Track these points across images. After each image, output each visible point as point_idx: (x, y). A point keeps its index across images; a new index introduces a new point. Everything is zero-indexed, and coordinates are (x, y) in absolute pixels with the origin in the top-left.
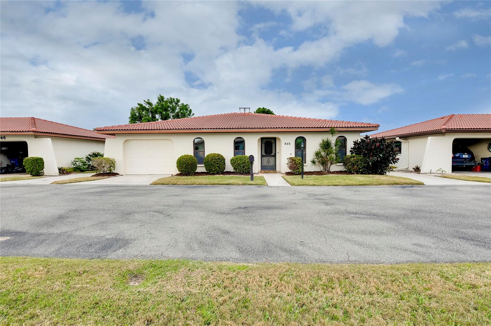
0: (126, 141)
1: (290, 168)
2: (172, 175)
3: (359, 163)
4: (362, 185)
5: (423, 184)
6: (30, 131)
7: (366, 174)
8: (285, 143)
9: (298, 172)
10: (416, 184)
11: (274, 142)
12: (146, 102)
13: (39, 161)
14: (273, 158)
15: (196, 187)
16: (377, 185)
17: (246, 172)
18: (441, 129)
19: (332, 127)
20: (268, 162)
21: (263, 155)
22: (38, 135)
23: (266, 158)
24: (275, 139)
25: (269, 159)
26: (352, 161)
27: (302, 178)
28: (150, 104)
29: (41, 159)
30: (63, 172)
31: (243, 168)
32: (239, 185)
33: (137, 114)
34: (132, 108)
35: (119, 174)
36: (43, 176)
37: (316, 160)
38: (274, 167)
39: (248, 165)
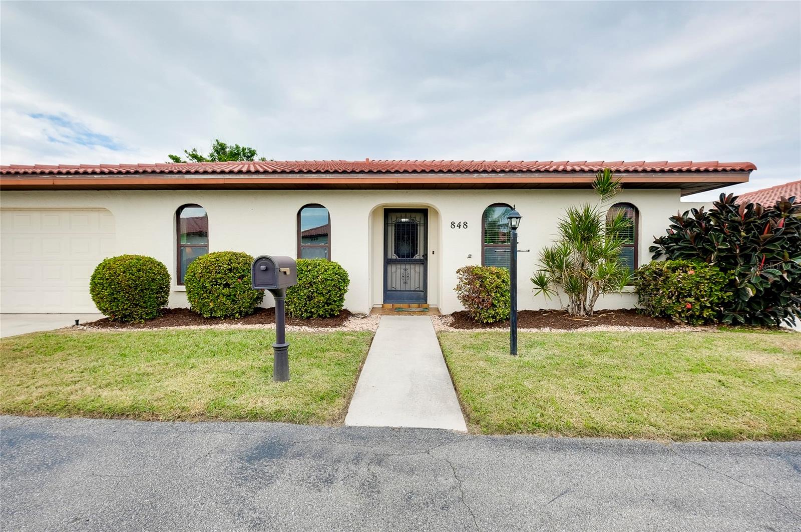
2: (77, 321)
3: (704, 287)
8: (453, 224)
9: (493, 317)
11: (422, 222)
12: (190, 155)
14: (419, 269)
17: (319, 315)
19: (602, 171)
20: (405, 278)
21: (391, 260)
23: (398, 266)
24: (424, 212)
25: (406, 270)
26: (679, 282)
28: (197, 158)
31: (310, 301)
37: (548, 275)
38: (422, 293)
39: (324, 292)
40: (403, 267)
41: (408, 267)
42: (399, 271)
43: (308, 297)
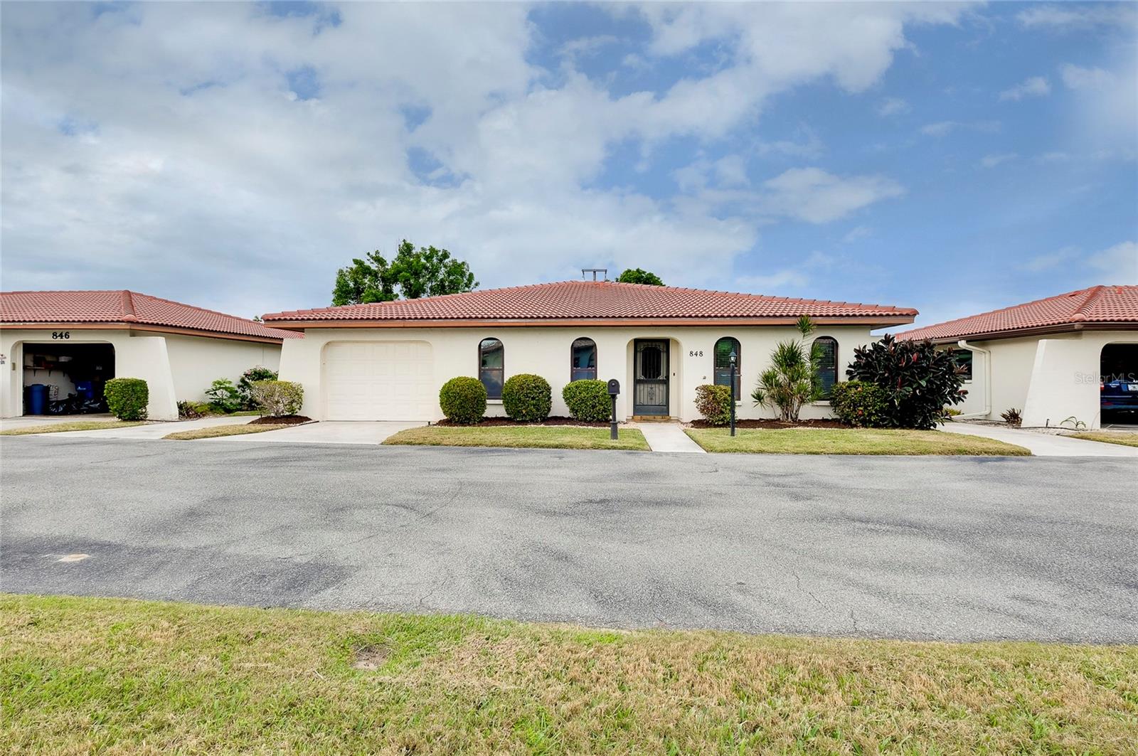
0: (328, 344)
1: (703, 410)
2: (429, 423)
3: (870, 400)
4: (878, 454)
5: (1028, 454)
6: (123, 321)
7: (886, 427)
8: (691, 353)
9: (722, 420)
10: (1013, 453)
11: (665, 350)
12: (372, 258)
13: (138, 388)
14: (662, 388)
15: (486, 451)
16: (913, 454)
17: (598, 420)
18: (1070, 322)
19: (803, 316)
20: (651, 395)
21: (640, 380)
22: (137, 329)
23: (646, 386)
24: (666, 342)
25: (652, 388)
26: (853, 396)
27: (733, 434)
28: (380, 261)
29: (142, 384)
30: (188, 413)
31: (593, 409)
32: (584, 447)
33: (352, 285)
34: (341, 271)
35: (310, 419)
36: (145, 420)
37: (764, 391)
38: (665, 407)
39: (604, 403)
40: (650, 386)
41: (653, 386)
42: (646, 389)
43: (593, 406)
